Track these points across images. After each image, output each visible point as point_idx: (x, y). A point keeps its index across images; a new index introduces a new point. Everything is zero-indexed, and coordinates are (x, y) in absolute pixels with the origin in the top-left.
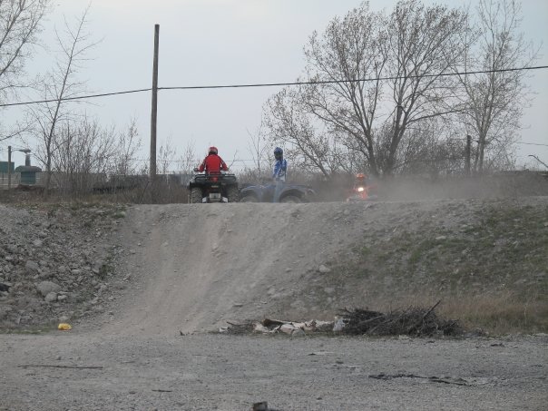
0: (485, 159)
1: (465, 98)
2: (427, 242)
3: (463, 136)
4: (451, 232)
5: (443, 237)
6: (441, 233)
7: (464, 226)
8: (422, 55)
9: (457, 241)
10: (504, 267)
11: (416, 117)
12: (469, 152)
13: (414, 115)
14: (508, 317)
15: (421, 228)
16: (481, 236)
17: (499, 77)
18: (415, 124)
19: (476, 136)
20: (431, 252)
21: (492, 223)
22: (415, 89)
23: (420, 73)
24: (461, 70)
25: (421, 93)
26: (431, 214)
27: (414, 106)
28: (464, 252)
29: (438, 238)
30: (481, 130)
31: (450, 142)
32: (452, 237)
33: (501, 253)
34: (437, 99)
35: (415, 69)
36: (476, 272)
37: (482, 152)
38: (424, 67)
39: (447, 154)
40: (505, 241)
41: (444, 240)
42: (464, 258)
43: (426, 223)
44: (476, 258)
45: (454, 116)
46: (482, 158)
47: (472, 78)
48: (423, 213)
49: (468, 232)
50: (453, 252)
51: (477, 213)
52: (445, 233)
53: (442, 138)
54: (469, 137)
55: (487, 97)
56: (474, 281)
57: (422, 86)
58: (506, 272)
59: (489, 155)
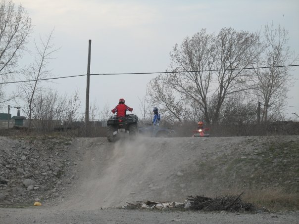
0: (268, 115)
1: (258, 81)
2: (236, 159)
3: (256, 102)
4: (249, 154)
5: (245, 157)
6: (244, 155)
7: (257, 151)
8: (234, 58)
9: (253, 159)
10: (278, 174)
11: (231, 92)
12: (259, 111)
13: (229, 90)
14: (280, 202)
15: (233, 152)
16: (266, 157)
17: (276, 70)
18: (230, 95)
19: (263, 102)
20: (238, 165)
21: (272, 150)
22: (230, 76)
23: (232, 68)
24: (255, 66)
25: (233, 79)
26: (238, 144)
27: (230, 85)
28: (256, 165)
29: (243, 157)
30: (266, 98)
31: (249, 105)
32: (250, 157)
33: (277, 166)
34: (242, 82)
35: (230, 65)
36: (263, 176)
37: (267, 110)
38: (235, 64)
39: (247, 112)
40: (279, 160)
41: (246, 159)
42: (256, 169)
43: (236, 149)
44: (263, 168)
45: (251, 91)
46: (266, 114)
47: (261, 71)
48: (234, 144)
49: (259, 154)
50: (250, 166)
51: (264, 144)
52: (246, 155)
53: (245, 103)
54: (259, 103)
55: (270, 81)
56: (262, 181)
57: (234, 75)
58: (280, 176)
59: (270, 112)
